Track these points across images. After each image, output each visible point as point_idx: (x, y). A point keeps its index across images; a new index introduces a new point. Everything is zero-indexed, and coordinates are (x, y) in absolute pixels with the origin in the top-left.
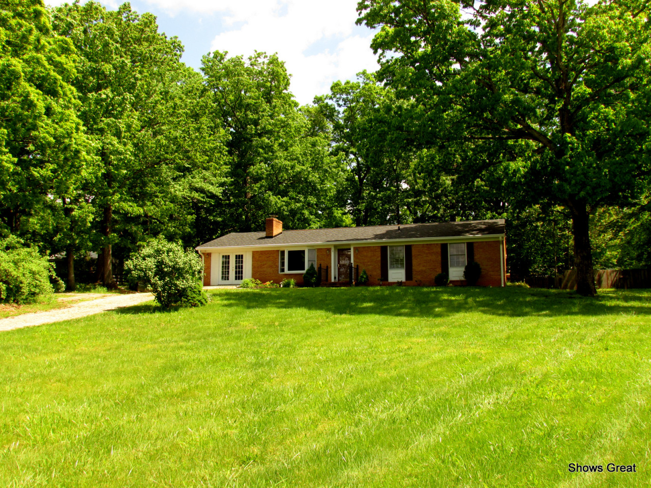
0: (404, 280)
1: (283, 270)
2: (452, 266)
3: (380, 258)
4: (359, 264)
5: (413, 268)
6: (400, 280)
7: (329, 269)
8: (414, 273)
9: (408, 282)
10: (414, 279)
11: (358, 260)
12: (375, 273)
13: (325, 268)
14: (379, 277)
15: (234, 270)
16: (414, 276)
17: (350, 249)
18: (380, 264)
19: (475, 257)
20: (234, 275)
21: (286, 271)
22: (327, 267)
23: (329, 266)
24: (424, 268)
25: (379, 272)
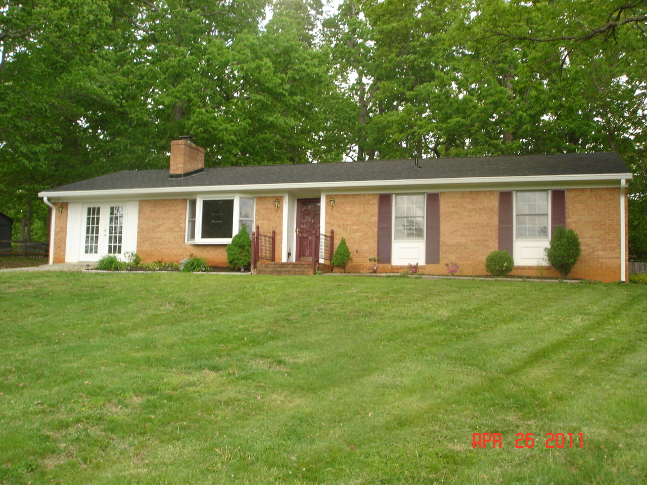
0: (422, 262)
1: (192, 236)
2: (521, 235)
3: (376, 218)
4: (335, 229)
5: (442, 238)
6: (414, 263)
7: (277, 238)
8: (443, 248)
9: (431, 266)
10: (443, 262)
11: (333, 221)
12: (365, 248)
13: (270, 235)
14: (374, 255)
15: (108, 235)
16: (441, 255)
17: (318, 200)
18: (376, 230)
19: (568, 220)
20: (107, 244)
21: (199, 239)
22: (274, 233)
23: (277, 231)
24: (463, 240)
25: (374, 245)
